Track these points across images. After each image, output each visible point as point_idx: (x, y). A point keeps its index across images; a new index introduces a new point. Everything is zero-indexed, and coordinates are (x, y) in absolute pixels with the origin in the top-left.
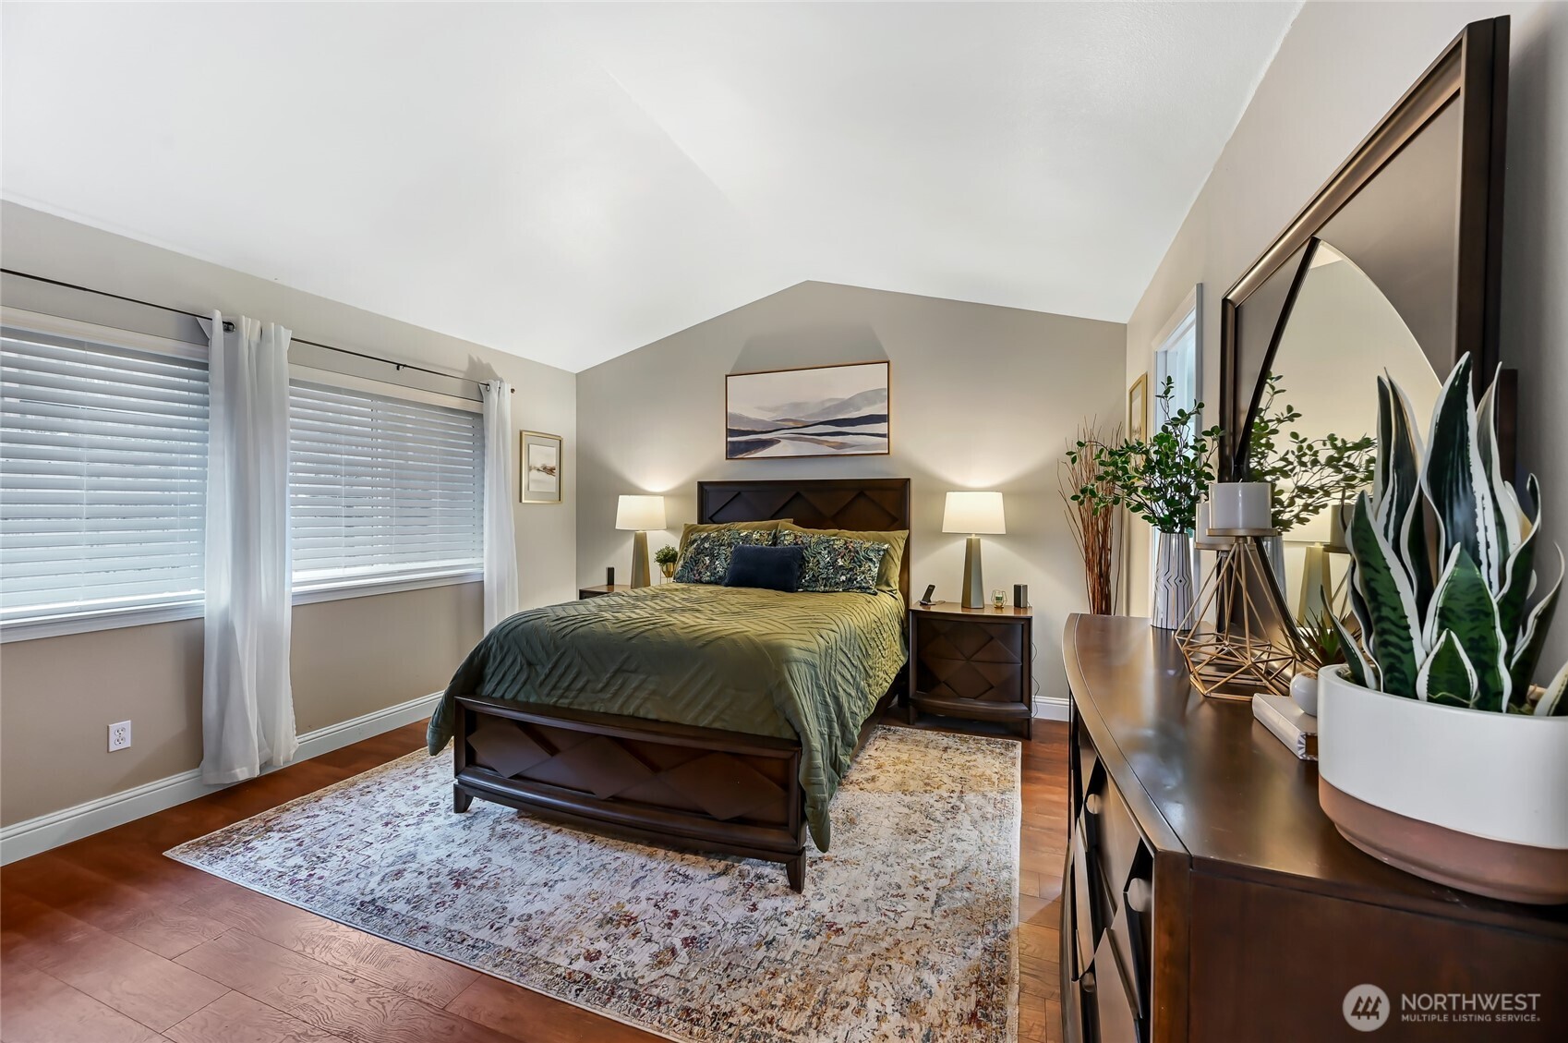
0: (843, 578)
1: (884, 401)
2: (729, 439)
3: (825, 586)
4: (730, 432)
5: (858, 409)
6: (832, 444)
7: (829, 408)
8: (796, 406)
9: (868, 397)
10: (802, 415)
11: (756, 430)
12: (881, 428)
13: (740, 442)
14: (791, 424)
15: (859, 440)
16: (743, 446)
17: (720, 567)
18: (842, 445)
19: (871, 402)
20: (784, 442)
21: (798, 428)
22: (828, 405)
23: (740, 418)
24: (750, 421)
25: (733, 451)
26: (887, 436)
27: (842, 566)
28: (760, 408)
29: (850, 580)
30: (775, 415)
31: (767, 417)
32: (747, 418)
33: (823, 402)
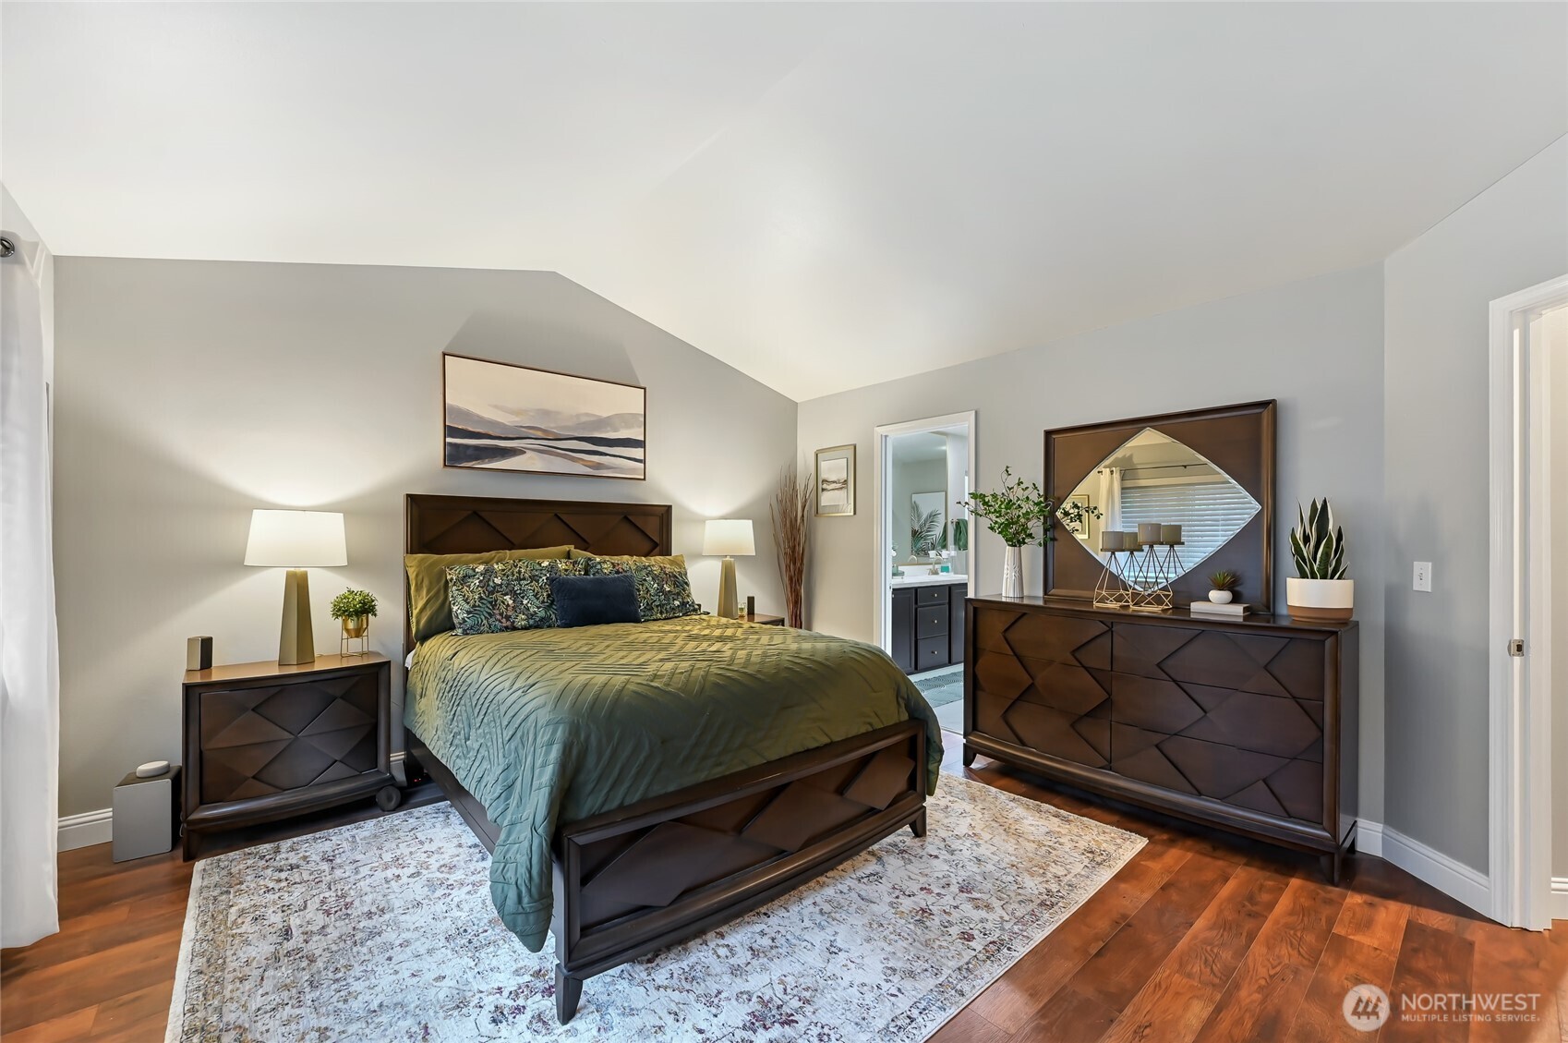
0: (677, 603)
1: (640, 427)
2: (448, 440)
3: (661, 613)
4: (450, 431)
5: (616, 430)
6: (589, 463)
7: (584, 423)
8: (546, 413)
9: (626, 419)
10: (552, 425)
11: (491, 433)
12: (638, 453)
13: (467, 447)
14: (540, 434)
15: (617, 462)
16: (469, 452)
17: (533, 605)
18: (599, 466)
19: (628, 426)
20: (529, 454)
21: (550, 440)
22: (584, 419)
23: (466, 415)
24: (481, 420)
25: (455, 457)
26: (644, 461)
27: (669, 591)
28: (496, 407)
29: (684, 604)
30: (517, 419)
31: (507, 420)
32: (478, 416)
33: (578, 416)
